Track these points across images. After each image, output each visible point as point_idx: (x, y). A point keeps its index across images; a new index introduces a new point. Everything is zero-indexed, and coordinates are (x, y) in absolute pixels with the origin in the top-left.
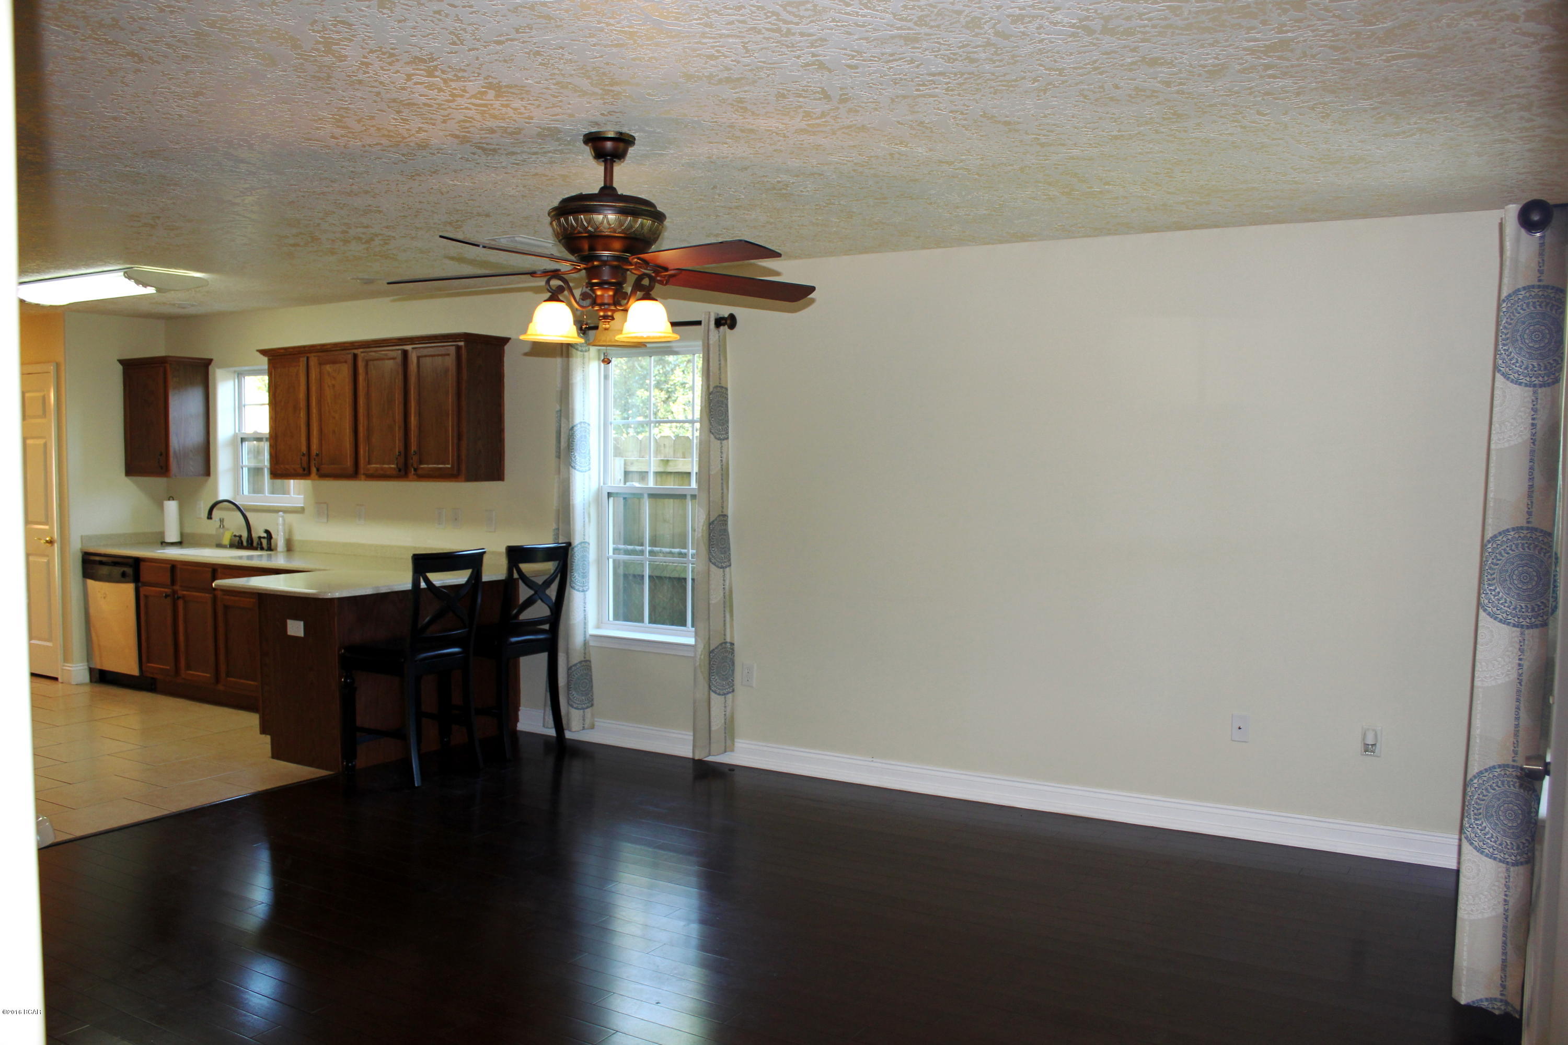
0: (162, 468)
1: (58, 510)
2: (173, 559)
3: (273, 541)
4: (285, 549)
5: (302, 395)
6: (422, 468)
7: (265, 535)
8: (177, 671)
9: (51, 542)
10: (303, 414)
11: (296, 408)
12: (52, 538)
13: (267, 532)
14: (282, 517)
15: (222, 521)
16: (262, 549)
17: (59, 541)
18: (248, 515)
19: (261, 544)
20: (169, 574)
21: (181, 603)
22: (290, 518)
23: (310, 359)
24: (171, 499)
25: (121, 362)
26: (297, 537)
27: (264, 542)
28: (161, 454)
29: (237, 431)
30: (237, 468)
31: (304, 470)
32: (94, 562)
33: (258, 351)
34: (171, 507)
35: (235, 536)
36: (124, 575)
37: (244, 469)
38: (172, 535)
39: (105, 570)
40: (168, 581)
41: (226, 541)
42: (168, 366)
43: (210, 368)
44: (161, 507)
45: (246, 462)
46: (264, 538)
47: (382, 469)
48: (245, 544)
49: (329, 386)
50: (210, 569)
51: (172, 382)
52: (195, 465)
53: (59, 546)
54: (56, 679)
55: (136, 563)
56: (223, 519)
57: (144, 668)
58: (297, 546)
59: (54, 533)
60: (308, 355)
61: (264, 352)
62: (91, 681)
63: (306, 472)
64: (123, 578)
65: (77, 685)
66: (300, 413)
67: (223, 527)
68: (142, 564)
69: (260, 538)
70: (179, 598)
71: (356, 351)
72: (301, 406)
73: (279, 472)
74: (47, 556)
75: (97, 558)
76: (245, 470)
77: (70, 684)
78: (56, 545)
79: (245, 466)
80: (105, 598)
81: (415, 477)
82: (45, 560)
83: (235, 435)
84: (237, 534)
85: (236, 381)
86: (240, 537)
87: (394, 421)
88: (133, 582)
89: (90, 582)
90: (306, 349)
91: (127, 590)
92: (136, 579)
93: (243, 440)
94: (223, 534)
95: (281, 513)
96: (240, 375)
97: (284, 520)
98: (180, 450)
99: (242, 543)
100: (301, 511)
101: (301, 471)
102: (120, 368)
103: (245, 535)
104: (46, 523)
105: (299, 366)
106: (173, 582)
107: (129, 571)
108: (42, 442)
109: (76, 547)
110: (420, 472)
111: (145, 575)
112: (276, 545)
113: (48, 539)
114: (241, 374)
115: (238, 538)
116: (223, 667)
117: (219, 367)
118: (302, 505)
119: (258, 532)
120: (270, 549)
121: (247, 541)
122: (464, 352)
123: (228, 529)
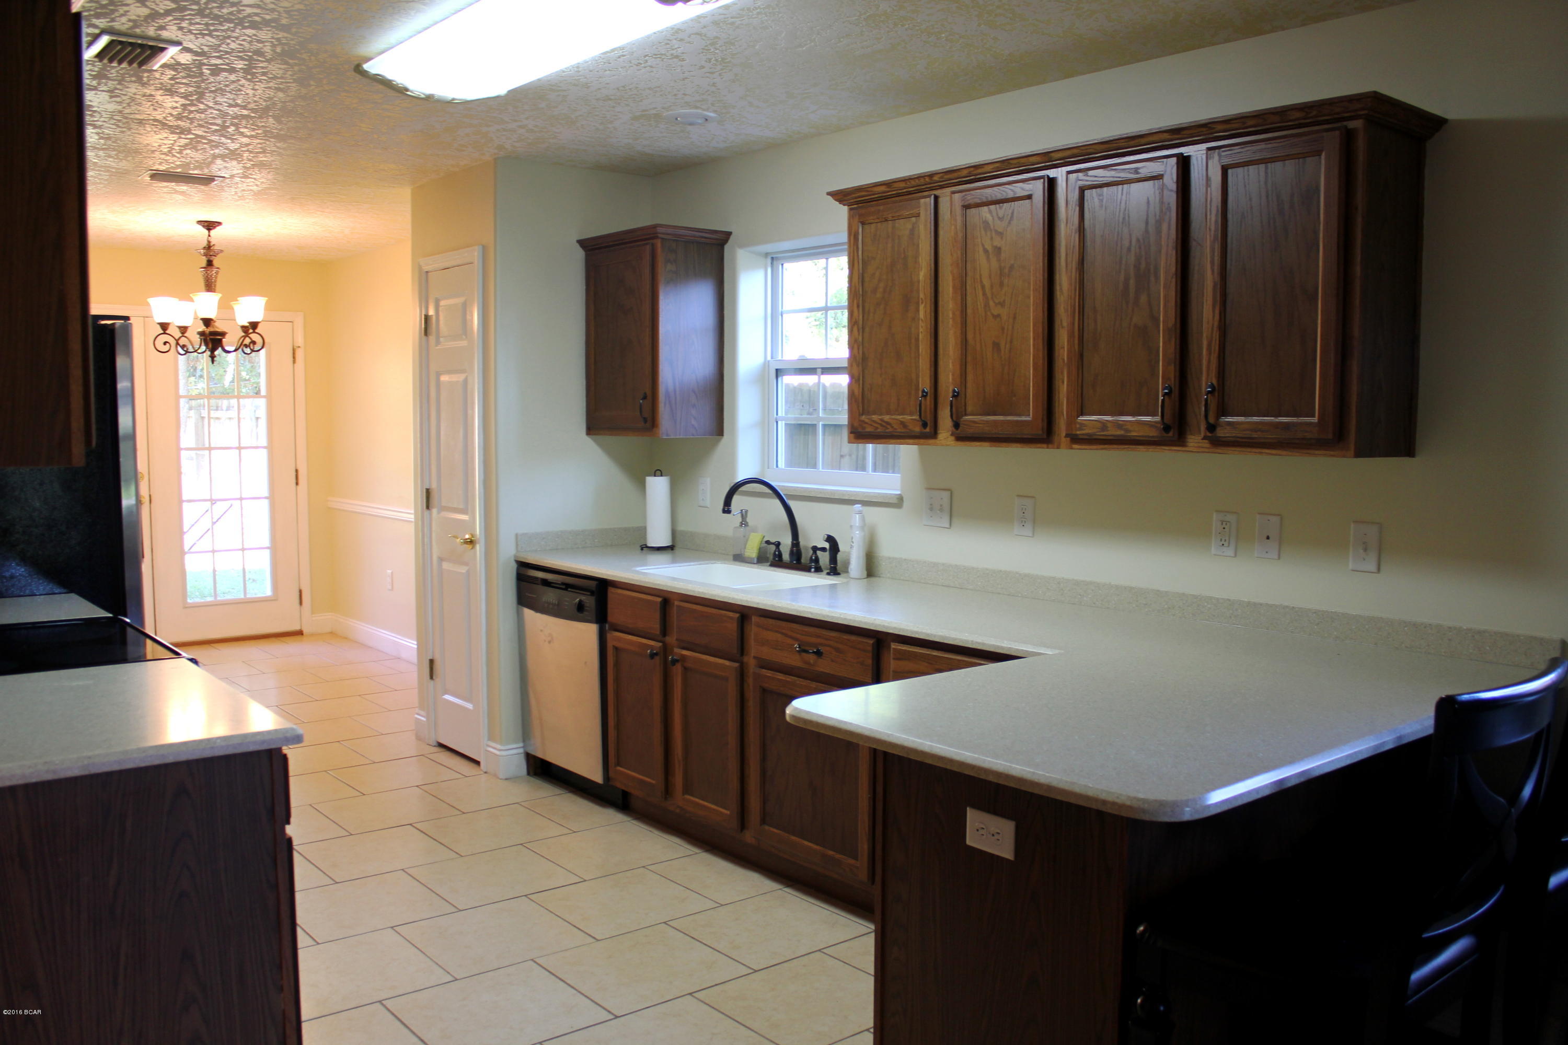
0: (645, 420)
1: (482, 491)
2: (665, 589)
3: (840, 556)
4: (865, 573)
5: (923, 274)
6: (1229, 423)
7: (827, 545)
8: (668, 791)
9: (471, 542)
10: (924, 312)
11: (908, 301)
12: (473, 536)
13: (830, 539)
14: (860, 513)
15: (744, 515)
16: (818, 570)
17: (482, 541)
18: (792, 504)
19: (817, 560)
20: (657, 615)
21: (677, 670)
22: (874, 513)
23: (940, 200)
24: (658, 472)
25: (582, 243)
26: (886, 550)
27: (824, 558)
28: (645, 398)
29: (769, 358)
30: (767, 422)
31: (925, 425)
32: (534, 580)
33: (829, 194)
34: (658, 486)
35: (768, 542)
36: (580, 607)
37: (780, 423)
38: (659, 535)
39: (550, 596)
40: (656, 627)
41: (752, 551)
42: (659, 243)
43: (727, 248)
44: (642, 485)
45: (781, 413)
46: (823, 549)
47: (1119, 425)
48: (786, 557)
49: (986, 251)
50: (737, 615)
51: (663, 270)
52: (699, 418)
53: (483, 549)
54: (478, 763)
55: (602, 586)
56: (746, 511)
57: (611, 774)
58: (883, 567)
59: (475, 529)
60: (937, 192)
61: (841, 196)
62: (529, 774)
63: (928, 430)
64: (578, 613)
65: (506, 779)
66: (918, 310)
67: (746, 525)
68: (611, 590)
69: (815, 549)
70: (674, 662)
71: (1052, 173)
72: (922, 296)
73: (869, 429)
74: (466, 564)
75: (540, 575)
76: (781, 425)
77: (495, 776)
78: (478, 547)
79: (782, 419)
80: (550, 642)
81: (1206, 444)
82: (463, 569)
83: (766, 364)
84: (773, 540)
85: (769, 270)
86: (778, 544)
87: (1155, 320)
88: (596, 622)
89: (528, 613)
90: (936, 178)
91: (588, 632)
92: (601, 618)
93: (779, 373)
94: (746, 539)
95: (858, 506)
96: (774, 260)
97: (863, 519)
98: (675, 391)
99: (780, 555)
100: (898, 503)
101: (917, 429)
102: (580, 254)
103: (786, 541)
104: (463, 511)
105: (918, 215)
106: (665, 631)
107: (590, 601)
108: (460, 378)
109: (508, 552)
110: (1221, 433)
111: (615, 614)
112: (847, 564)
113: (467, 536)
114: (777, 259)
115: (773, 548)
116: (754, 803)
117: (742, 246)
118: (899, 492)
119: (813, 537)
120: (834, 571)
121: (792, 553)
122: (1361, 144)
123: (754, 530)
